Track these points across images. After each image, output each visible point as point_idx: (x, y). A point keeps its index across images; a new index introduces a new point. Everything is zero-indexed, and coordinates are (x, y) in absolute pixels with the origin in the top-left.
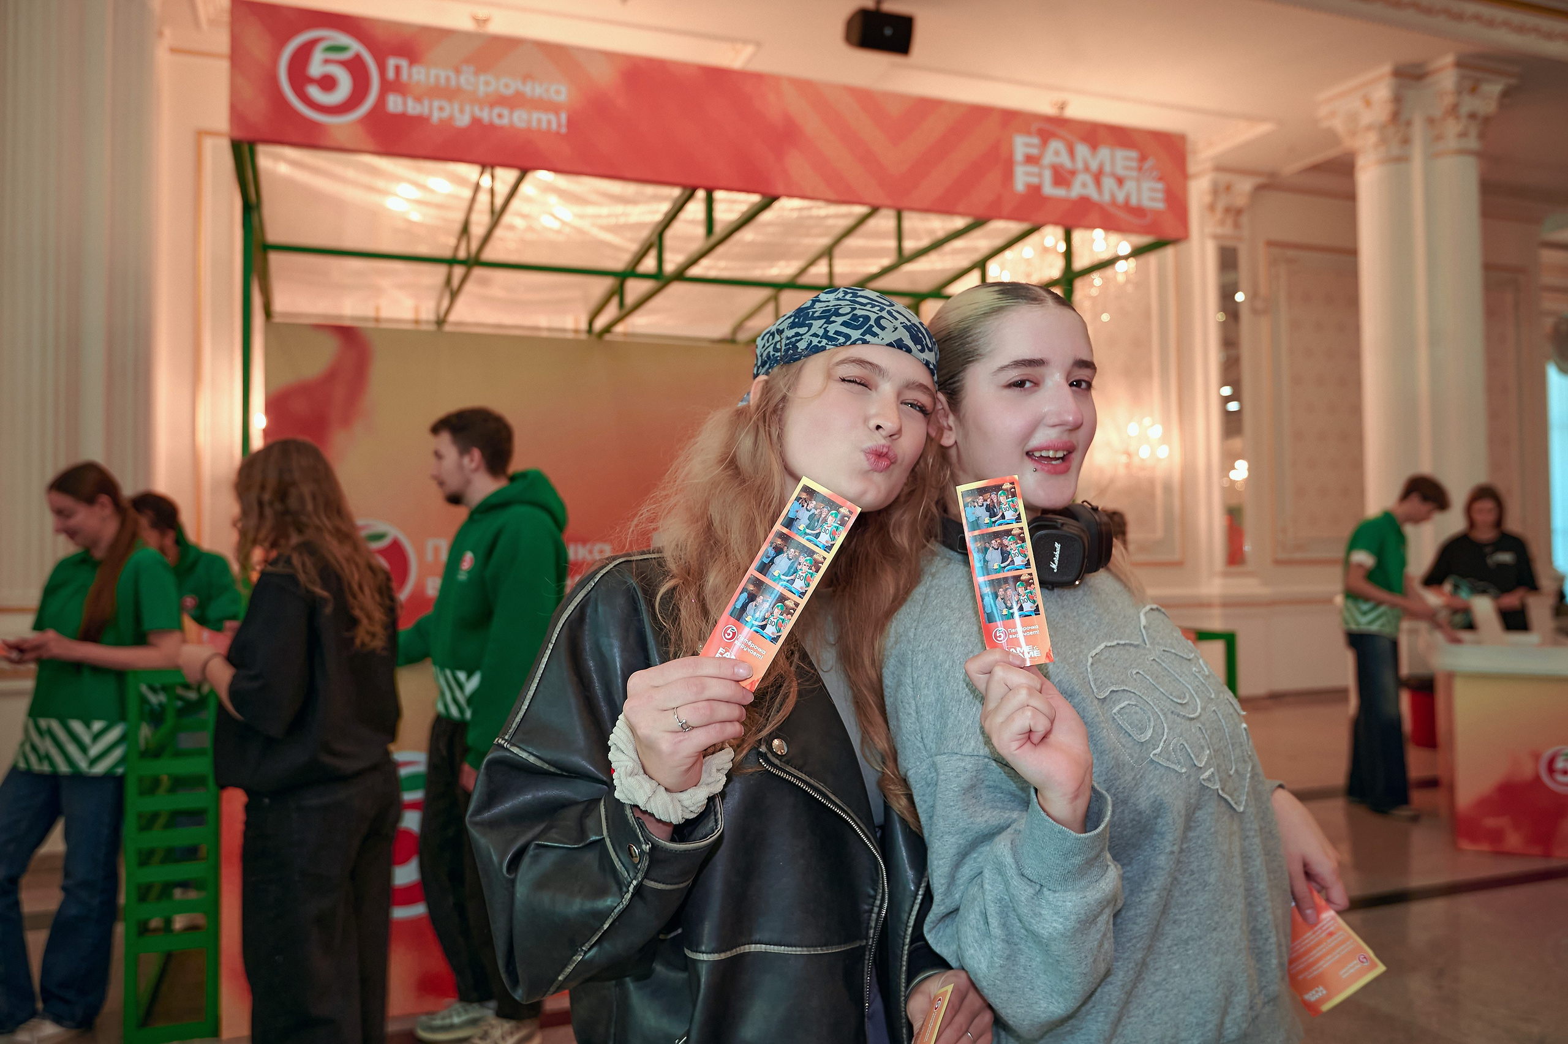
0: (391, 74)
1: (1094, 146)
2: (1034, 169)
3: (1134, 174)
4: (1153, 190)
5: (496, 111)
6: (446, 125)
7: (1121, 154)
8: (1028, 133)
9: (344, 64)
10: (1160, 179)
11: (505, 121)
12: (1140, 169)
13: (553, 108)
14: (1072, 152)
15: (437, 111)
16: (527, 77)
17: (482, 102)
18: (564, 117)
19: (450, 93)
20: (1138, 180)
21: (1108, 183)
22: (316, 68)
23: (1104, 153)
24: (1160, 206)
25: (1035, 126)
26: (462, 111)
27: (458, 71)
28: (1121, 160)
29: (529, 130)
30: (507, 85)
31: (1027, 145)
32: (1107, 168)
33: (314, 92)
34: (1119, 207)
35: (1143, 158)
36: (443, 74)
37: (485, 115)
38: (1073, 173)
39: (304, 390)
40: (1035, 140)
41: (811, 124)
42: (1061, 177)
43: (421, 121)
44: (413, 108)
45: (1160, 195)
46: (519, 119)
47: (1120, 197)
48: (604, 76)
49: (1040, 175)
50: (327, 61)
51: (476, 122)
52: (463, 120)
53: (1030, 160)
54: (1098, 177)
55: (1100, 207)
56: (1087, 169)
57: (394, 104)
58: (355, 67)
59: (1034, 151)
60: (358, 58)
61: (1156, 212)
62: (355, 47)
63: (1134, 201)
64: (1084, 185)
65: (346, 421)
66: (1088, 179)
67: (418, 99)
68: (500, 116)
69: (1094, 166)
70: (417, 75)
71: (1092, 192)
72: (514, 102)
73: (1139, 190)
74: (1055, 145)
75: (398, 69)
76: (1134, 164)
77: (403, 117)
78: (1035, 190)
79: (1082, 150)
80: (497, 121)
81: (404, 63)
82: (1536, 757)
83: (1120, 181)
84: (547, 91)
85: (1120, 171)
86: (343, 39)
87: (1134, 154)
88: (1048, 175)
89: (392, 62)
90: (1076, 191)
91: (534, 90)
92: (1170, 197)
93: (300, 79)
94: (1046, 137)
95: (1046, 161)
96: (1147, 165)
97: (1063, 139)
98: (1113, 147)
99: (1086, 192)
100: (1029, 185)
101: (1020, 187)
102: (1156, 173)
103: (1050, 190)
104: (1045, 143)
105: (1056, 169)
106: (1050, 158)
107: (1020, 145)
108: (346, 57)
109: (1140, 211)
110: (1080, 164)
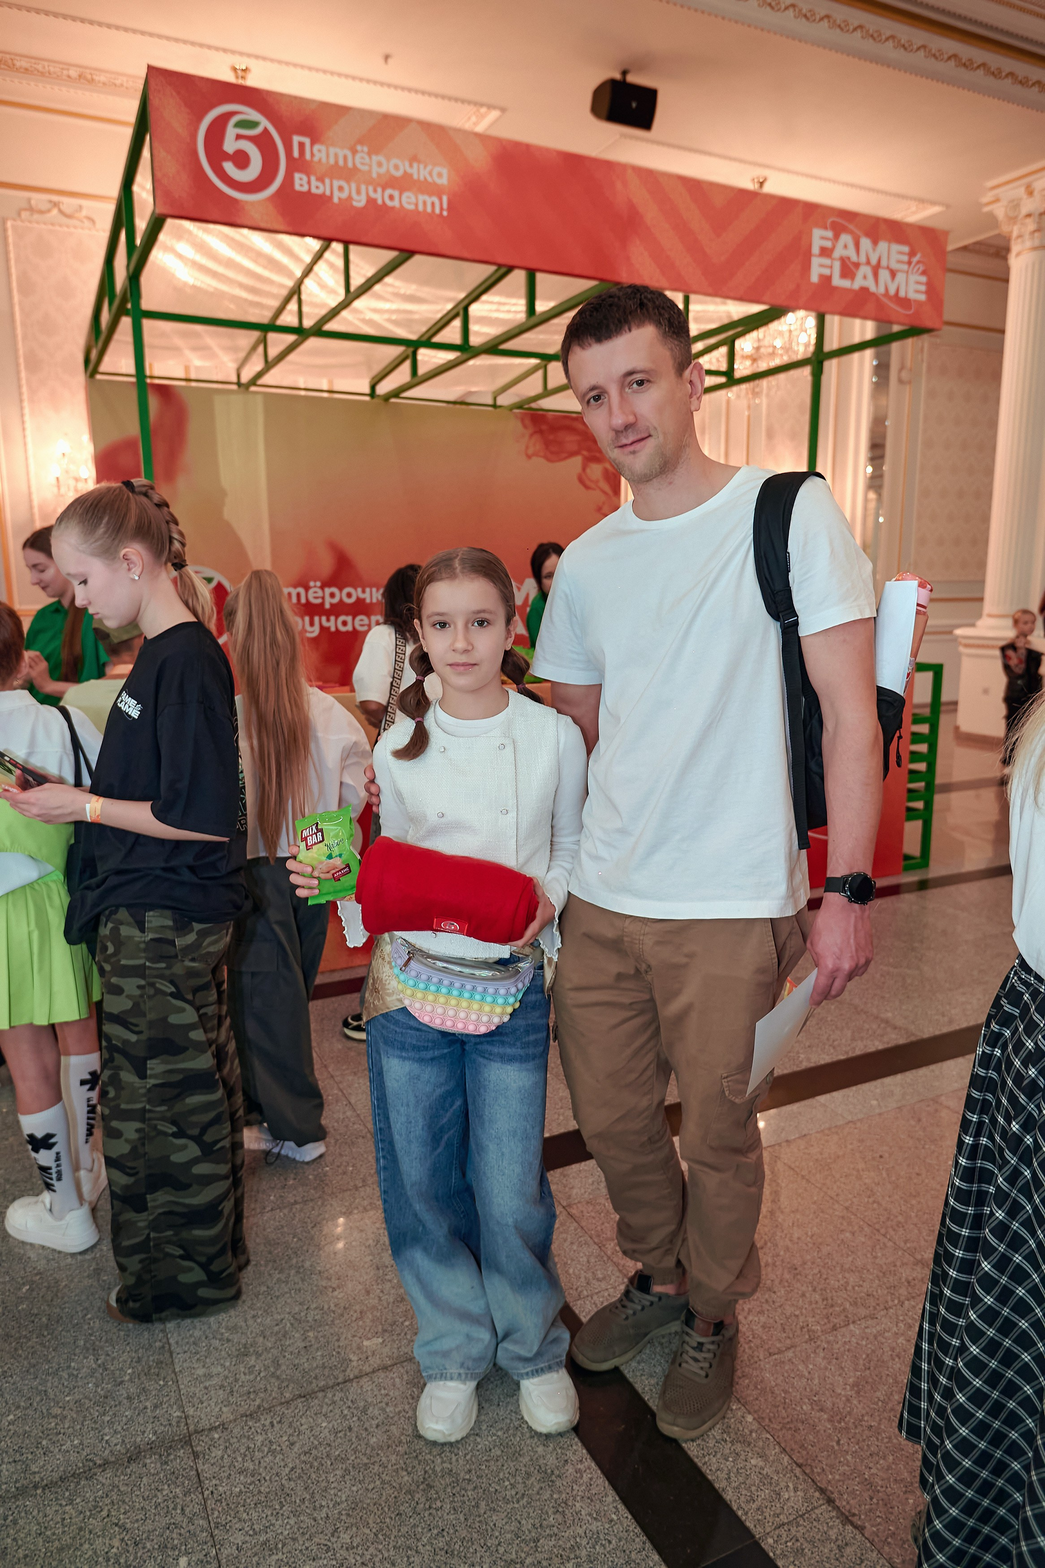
0: (296, 154)
1: (875, 240)
2: (826, 261)
3: (905, 267)
4: (918, 283)
5: (389, 192)
7: (896, 247)
8: (824, 226)
9: (255, 140)
10: (924, 273)
11: (396, 203)
12: (909, 263)
13: (434, 190)
14: (857, 248)
15: (337, 191)
16: (414, 159)
18: (445, 199)
19: (348, 173)
20: (907, 273)
21: (884, 275)
22: (230, 145)
23: (882, 247)
24: (922, 297)
25: (829, 221)
26: (358, 192)
27: (354, 152)
28: (894, 253)
29: (416, 212)
30: (397, 166)
31: (823, 238)
32: (884, 263)
33: (229, 167)
34: (891, 298)
35: (912, 254)
36: (341, 153)
37: (378, 196)
38: (857, 265)
40: (829, 234)
41: (651, 213)
42: (847, 269)
43: (324, 200)
44: (317, 188)
45: (923, 288)
46: (408, 201)
47: (892, 292)
48: (478, 160)
49: (831, 267)
50: (239, 137)
51: (371, 201)
52: (360, 202)
53: (825, 252)
54: (875, 273)
56: (868, 262)
57: (300, 182)
58: (265, 144)
59: (828, 244)
60: (266, 134)
62: (265, 123)
63: (902, 294)
64: (865, 277)
66: (868, 272)
67: (321, 179)
68: (391, 197)
69: (874, 261)
70: (320, 154)
71: (870, 284)
72: (403, 183)
73: (907, 283)
74: (846, 238)
75: (301, 145)
76: (905, 258)
77: (308, 196)
78: (826, 280)
79: (865, 244)
80: (388, 203)
81: (307, 141)
83: (893, 274)
84: (430, 174)
85: (894, 266)
86: (252, 114)
87: (906, 249)
88: (837, 265)
89: (296, 139)
90: (858, 283)
91: (420, 172)
92: (930, 290)
93: (216, 154)
94: (838, 231)
95: (837, 254)
96: (915, 260)
97: (851, 232)
98: (890, 241)
99: (865, 284)
100: (821, 276)
101: (814, 278)
102: (922, 268)
103: (838, 281)
104: (837, 237)
105: (844, 261)
106: (839, 250)
107: (817, 238)
108: (255, 132)
109: (906, 303)
110: (862, 258)
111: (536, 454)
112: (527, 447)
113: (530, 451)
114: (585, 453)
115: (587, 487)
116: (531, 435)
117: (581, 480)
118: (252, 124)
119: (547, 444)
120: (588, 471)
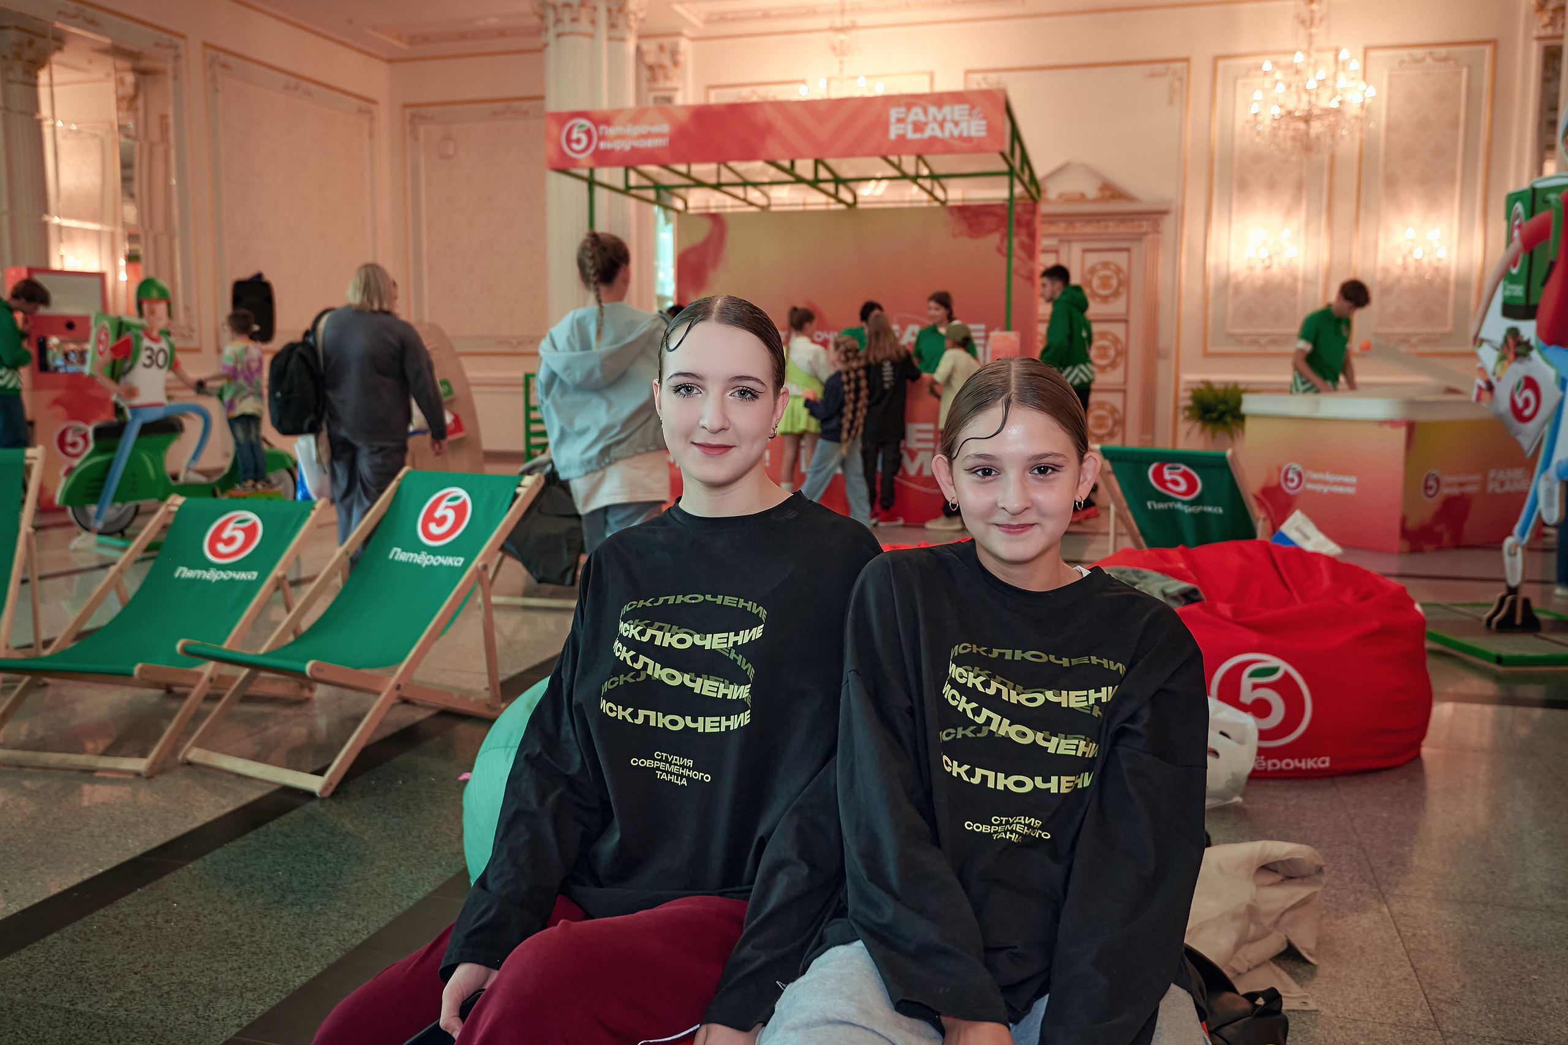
0: (601, 134)
1: (940, 106)
2: (901, 125)
3: (967, 118)
4: (979, 125)
5: (641, 141)
6: (622, 151)
7: (957, 108)
8: (899, 105)
9: (584, 132)
10: (985, 118)
11: (644, 145)
12: (970, 115)
13: (661, 135)
14: (925, 112)
15: (617, 145)
16: (652, 124)
17: (632, 138)
18: (667, 139)
19: (622, 137)
20: (969, 121)
21: (949, 126)
22: (575, 135)
23: (947, 109)
24: (983, 134)
25: (903, 103)
26: (627, 144)
27: (626, 126)
28: (958, 111)
29: (653, 147)
30: (643, 129)
31: (898, 113)
32: (949, 118)
33: (575, 146)
34: (955, 139)
35: (973, 108)
36: (620, 129)
37: (638, 144)
38: (926, 124)
40: (903, 109)
42: (918, 127)
43: (615, 150)
44: (609, 146)
45: (983, 128)
46: (649, 143)
47: (956, 133)
48: (684, 117)
49: (905, 129)
50: (578, 132)
51: (632, 147)
52: (627, 148)
53: (900, 121)
54: (941, 125)
55: (943, 141)
56: (935, 120)
57: (603, 145)
58: (588, 133)
59: (902, 116)
60: (589, 128)
61: (980, 139)
62: (587, 123)
63: (965, 134)
64: (933, 129)
65: (715, 265)
66: (936, 126)
67: (611, 142)
68: (642, 143)
69: (940, 117)
70: (611, 131)
71: (939, 135)
72: (648, 136)
73: (969, 127)
74: (916, 110)
75: (603, 130)
76: (967, 112)
77: (606, 150)
78: (902, 138)
79: (932, 110)
80: (641, 146)
81: (605, 127)
82: (1280, 469)
83: (956, 124)
84: (660, 129)
85: (957, 118)
86: (583, 121)
87: (967, 107)
88: (910, 128)
89: (601, 127)
90: (928, 133)
91: (655, 129)
92: (990, 128)
93: (569, 140)
94: (911, 107)
95: (909, 120)
96: (975, 112)
97: (920, 106)
98: (953, 105)
99: (933, 134)
100: (898, 135)
101: (893, 137)
102: (981, 115)
103: (911, 135)
104: (909, 110)
105: (916, 123)
106: (912, 117)
107: (894, 113)
108: (584, 129)
109: (969, 139)
110: (930, 118)
111: (961, 234)
112: (954, 230)
113: (957, 232)
114: (1003, 230)
116: (958, 222)
118: (581, 126)
119: (970, 226)
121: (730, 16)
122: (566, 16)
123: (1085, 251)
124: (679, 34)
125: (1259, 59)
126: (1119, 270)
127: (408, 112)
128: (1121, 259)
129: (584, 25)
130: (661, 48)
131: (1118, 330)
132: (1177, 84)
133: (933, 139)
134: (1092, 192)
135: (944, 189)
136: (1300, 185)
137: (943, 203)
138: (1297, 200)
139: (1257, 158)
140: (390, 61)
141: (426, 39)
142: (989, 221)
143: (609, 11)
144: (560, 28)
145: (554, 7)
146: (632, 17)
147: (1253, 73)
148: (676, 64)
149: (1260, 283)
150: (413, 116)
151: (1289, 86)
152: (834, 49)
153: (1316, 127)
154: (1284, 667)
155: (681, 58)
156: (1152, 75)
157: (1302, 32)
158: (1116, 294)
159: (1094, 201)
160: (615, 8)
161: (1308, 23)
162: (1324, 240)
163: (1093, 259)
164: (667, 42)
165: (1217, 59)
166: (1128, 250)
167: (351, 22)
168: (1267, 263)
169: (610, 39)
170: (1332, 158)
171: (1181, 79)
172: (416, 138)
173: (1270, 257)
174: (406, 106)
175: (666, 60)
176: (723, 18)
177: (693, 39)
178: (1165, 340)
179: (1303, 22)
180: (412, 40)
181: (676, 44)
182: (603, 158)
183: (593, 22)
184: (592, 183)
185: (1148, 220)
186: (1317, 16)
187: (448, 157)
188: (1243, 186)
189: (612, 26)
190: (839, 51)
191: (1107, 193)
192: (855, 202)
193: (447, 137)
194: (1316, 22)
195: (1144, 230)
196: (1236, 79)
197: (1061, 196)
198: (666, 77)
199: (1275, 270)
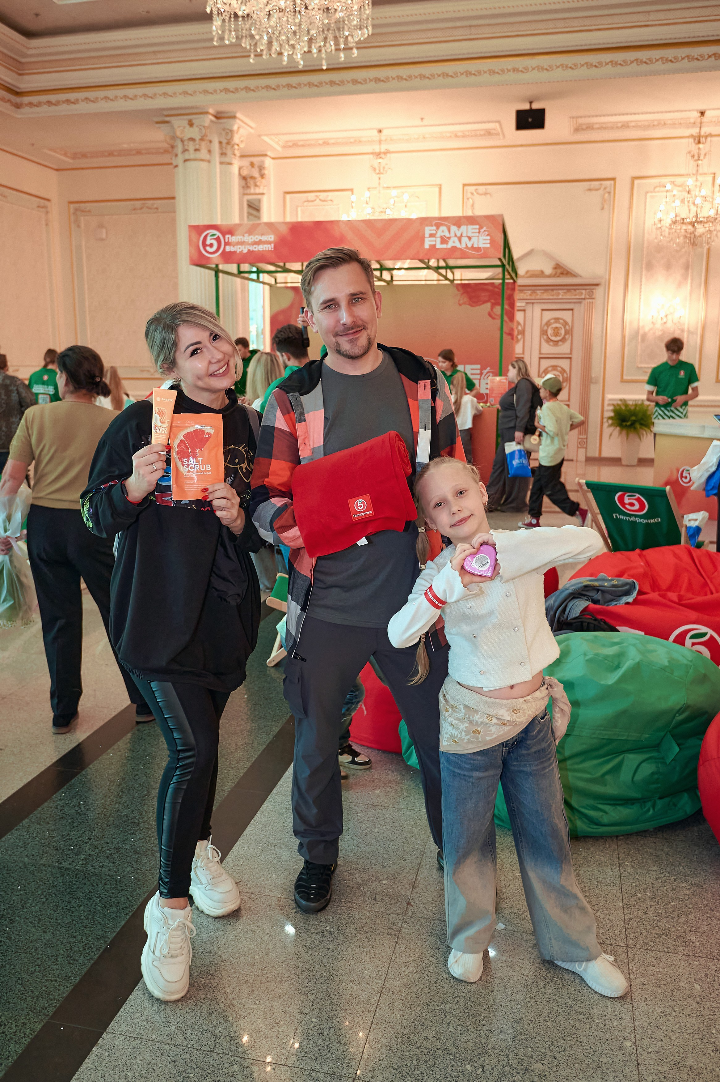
0: (227, 241)
1: (459, 227)
2: (434, 239)
3: (477, 234)
4: (485, 240)
5: (254, 246)
6: (241, 252)
7: (470, 227)
8: (431, 224)
9: (215, 239)
10: (488, 235)
12: (479, 232)
13: (268, 243)
14: (449, 231)
15: (238, 249)
16: (262, 235)
17: (248, 244)
18: (273, 245)
19: (241, 243)
20: (478, 237)
21: (465, 240)
22: (208, 242)
23: (463, 228)
24: (488, 246)
25: (434, 223)
26: (245, 248)
27: (244, 236)
28: (470, 230)
29: (263, 251)
30: (257, 238)
31: (431, 230)
32: (464, 234)
33: (208, 248)
34: (469, 249)
35: (481, 228)
36: (240, 237)
37: (252, 248)
38: (449, 238)
39: (283, 312)
40: (434, 228)
42: (444, 240)
43: (235, 252)
44: (232, 249)
45: (488, 242)
46: (260, 248)
47: (470, 245)
48: (284, 230)
49: (435, 241)
50: (211, 239)
51: (249, 250)
52: (245, 251)
53: (431, 235)
54: (460, 239)
55: (460, 250)
56: (456, 236)
57: (228, 249)
58: (218, 239)
59: (434, 232)
60: (218, 237)
62: (218, 234)
63: (475, 246)
64: (454, 242)
66: (456, 240)
67: (234, 246)
69: (459, 235)
70: (233, 239)
71: (458, 245)
72: (260, 243)
73: (478, 241)
74: (442, 228)
75: (228, 238)
76: (477, 231)
77: (230, 252)
78: (433, 247)
79: (454, 228)
80: (255, 250)
81: (229, 236)
82: (678, 470)
83: (470, 238)
84: (268, 238)
85: (470, 235)
86: (214, 232)
87: (477, 227)
88: (439, 240)
89: (227, 236)
90: (450, 245)
91: (264, 238)
92: (492, 242)
93: (205, 245)
94: (438, 226)
95: (438, 235)
96: (482, 230)
97: (446, 225)
98: (467, 225)
99: (454, 245)
100: (430, 245)
101: (427, 246)
102: (487, 233)
103: (439, 246)
104: (438, 228)
105: (441, 237)
106: (440, 234)
107: (428, 230)
108: (215, 237)
109: (478, 249)
110: (452, 234)
111: (464, 303)
112: (459, 300)
113: (461, 302)
114: (493, 301)
115: (493, 318)
116: (462, 295)
117: (490, 315)
118: (213, 235)
119: (470, 298)
120: (494, 310)
121: (301, 143)
122: (191, 147)
123: (543, 310)
124: (266, 155)
125: (663, 180)
126: (566, 323)
127: (72, 206)
128: (567, 316)
129: (203, 154)
130: (252, 165)
131: (564, 364)
132: (607, 195)
133: (454, 248)
134: (548, 270)
135: (453, 273)
136: (687, 267)
137: (452, 281)
138: (685, 277)
139: (659, 248)
140: (57, 170)
141: (84, 156)
142: (484, 295)
143: (220, 143)
144: (187, 156)
145: (182, 141)
146: (236, 147)
147: (657, 189)
148: (262, 176)
149: (659, 333)
150: (76, 210)
151: (683, 201)
152: (375, 169)
153: (700, 229)
154: (710, 632)
155: (266, 172)
156: (590, 190)
157: (692, 163)
158: (563, 340)
159: (550, 276)
160: (224, 141)
161: (696, 158)
162: (702, 304)
163: (548, 316)
164: (255, 160)
165: (634, 178)
166: (572, 310)
167: (33, 145)
168: (665, 320)
169: (221, 163)
170: (709, 250)
171: (609, 193)
172: (79, 226)
173: (666, 316)
174: (71, 203)
175: (256, 174)
176: (296, 145)
177: (273, 158)
178: (596, 371)
179: (693, 156)
180: (75, 156)
181: (263, 162)
182: (228, 257)
183: (209, 151)
184: (217, 271)
185: (586, 289)
186: (703, 152)
187: (102, 240)
188: (650, 266)
189: (223, 154)
190: (378, 171)
191: (559, 271)
192: (392, 280)
193: (101, 226)
194: (702, 157)
195: (583, 297)
196: (647, 192)
197: (527, 272)
198: (256, 185)
199: (669, 324)
